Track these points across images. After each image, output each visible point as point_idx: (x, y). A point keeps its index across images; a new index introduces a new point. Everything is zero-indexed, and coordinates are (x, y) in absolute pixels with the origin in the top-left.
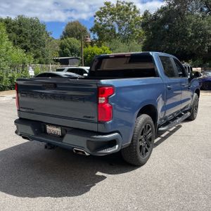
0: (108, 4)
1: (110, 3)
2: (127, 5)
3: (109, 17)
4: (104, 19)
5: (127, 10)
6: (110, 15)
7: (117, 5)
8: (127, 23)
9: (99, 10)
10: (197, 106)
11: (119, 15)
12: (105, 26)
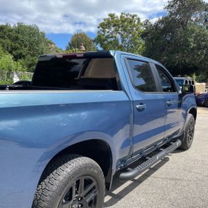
0: (112, 16)
1: (114, 15)
2: (131, 18)
3: (113, 29)
4: (107, 30)
5: (131, 22)
6: (114, 26)
7: (121, 17)
8: (131, 35)
9: (103, 21)
10: (193, 131)
11: (122, 27)
12: (108, 37)
